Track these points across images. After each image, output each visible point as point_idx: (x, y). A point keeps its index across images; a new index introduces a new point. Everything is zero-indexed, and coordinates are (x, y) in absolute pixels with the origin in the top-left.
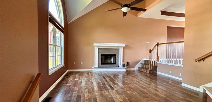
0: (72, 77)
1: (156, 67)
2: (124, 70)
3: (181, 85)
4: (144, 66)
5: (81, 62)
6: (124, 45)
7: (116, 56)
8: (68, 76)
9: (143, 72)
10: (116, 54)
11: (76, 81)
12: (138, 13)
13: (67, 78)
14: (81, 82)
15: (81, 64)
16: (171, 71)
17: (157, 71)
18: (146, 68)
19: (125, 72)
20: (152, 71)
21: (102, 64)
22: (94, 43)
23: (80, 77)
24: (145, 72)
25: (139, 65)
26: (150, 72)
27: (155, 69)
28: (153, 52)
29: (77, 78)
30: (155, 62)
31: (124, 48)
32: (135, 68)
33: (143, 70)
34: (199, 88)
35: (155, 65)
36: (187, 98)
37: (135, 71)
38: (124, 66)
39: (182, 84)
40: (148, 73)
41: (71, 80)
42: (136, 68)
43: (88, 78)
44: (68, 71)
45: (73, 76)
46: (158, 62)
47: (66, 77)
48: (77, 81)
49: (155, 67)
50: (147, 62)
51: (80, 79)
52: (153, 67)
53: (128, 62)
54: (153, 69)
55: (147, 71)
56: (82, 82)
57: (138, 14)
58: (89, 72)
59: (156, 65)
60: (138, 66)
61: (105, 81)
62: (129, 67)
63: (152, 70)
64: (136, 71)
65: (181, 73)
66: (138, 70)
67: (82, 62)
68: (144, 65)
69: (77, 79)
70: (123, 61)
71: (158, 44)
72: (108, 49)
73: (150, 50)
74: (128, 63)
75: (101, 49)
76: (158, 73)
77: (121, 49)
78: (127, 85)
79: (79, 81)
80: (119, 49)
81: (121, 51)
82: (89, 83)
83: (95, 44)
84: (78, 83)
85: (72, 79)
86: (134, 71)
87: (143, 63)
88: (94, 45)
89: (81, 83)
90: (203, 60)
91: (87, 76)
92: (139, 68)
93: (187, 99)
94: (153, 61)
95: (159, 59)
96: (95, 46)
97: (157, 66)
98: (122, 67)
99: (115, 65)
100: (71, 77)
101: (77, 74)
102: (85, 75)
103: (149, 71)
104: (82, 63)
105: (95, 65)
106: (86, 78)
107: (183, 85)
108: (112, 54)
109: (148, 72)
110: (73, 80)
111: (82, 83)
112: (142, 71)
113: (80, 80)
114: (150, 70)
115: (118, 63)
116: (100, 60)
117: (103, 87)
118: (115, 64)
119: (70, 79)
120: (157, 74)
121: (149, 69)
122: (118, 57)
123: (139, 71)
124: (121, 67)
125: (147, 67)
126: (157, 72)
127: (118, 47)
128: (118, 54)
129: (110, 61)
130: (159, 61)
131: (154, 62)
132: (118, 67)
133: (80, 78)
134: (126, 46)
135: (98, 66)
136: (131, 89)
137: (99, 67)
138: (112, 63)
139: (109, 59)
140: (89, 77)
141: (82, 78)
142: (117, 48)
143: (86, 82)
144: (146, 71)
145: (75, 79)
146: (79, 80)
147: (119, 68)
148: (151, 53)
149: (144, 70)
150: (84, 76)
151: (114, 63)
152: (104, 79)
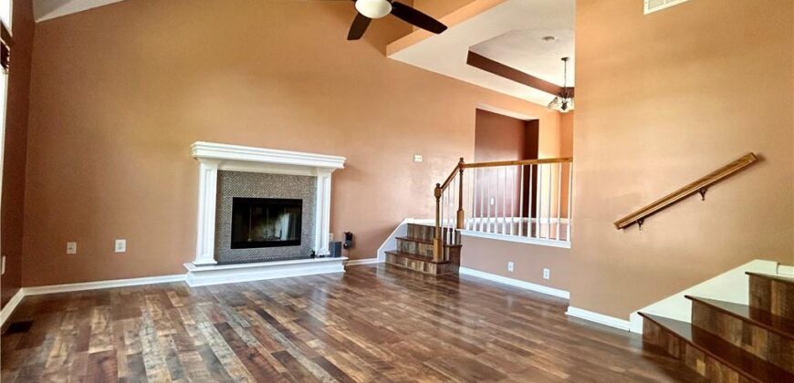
0: (65, 335)
1: (457, 249)
2: (336, 267)
3: (566, 313)
4: (412, 248)
5: (118, 242)
6: (338, 162)
7: (301, 207)
8: (33, 330)
9: (410, 271)
10: (301, 201)
11: (101, 359)
12: (389, 43)
13: (22, 346)
14: (138, 363)
15: (117, 250)
16: (511, 264)
17: (459, 265)
18: (417, 257)
19: (342, 276)
20: (444, 266)
21: (235, 245)
22: (197, 143)
23: (118, 329)
24: (419, 273)
25: (390, 244)
26: (438, 272)
27: (454, 258)
28: (445, 193)
29: (106, 339)
30: (453, 232)
31: (337, 175)
32: (376, 257)
33: (410, 264)
34: (627, 319)
35: (453, 242)
36: (631, 367)
37: (376, 269)
38: (336, 250)
39: (569, 308)
40: (432, 276)
41: (57, 356)
42: (380, 259)
43: (174, 331)
44: (21, 294)
45: (71, 327)
46: (463, 232)
47: (16, 339)
48: (106, 359)
49: (452, 250)
50: (420, 234)
51: (128, 342)
52: (448, 249)
53: (351, 232)
54: (448, 259)
55: (425, 268)
56: (148, 361)
57: (389, 47)
58: (169, 294)
59: (458, 243)
60: (387, 250)
61: (278, 336)
62: (353, 252)
63: (445, 262)
64: (378, 267)
65: (548, 271)
66: (387, 265)
67: (124, 242)
68: (408, 245)
69: (101, 343)
70: (332, 230)
71: (461, 166)
72: (267, 175)
73: (438, 185)
74: (349, 236)
75: (231, 173)
76: (463, 271)
77: (324, 178)
78: (393, 343)
79: (123, 356)
80: (316, 177)
81: (323, 187)
82: (197, 363)
83: (203, 149)
84: (120, 374)
85: (64, 354)
86: (374, 269)
87: (404, 235)
88: (200, 153)
89: (143, 371)
90: (640, 225)
91: (168, 320)
92: (391, 257)
93: (631, 370)
94: (446, 229)
95: (465, 220)
96: (203, 158)
97: (460, 246)
98: (330, 256)
99: (295, 247)
100: (58, 338)
101: (95, 312)
102: (150, 310)
103: (436, 265)
104: (121, 246)
105: (203, 253)
106: (160, 333)
107: (572, 311)
108: (283, 197)
109: (432, 270)
110: (74, 358)
111: (149, 372)
112: (406, 266)
113: (130, 352)
114: (439, 264)
115: (311, 241)
116: (227, 229)
117: (285, 375)
118: (297, 242)
119: (53, 353)
120: (460, 277)
121: (436, 259)
122: (312, 214)
123: (391, 270)
124: (323, 256)
125: (423, 249)
126: (461, 268)
127: (313, 168)
128: (312, 199)
129: (274, 230)
130: (468, 228)
131: (448, 233)
132: (313, 256)
133: (122, 339)
134: (345, 165)
135: (216, 257)
136: (425, 363)
137: (220, 259)
138: (284, 238)
139: (270, 223)
140: (181, 323)
141: (137, 335)
142: (309, 174)
143: (173, 354)
144: (422, 269)
145: (92, 350)
146: (119, 353)
147: (316, 260)
148: (441, 199)
149: (413, 264)
150: (149, 322)
151: (293, 238)
152: (268, 326)
